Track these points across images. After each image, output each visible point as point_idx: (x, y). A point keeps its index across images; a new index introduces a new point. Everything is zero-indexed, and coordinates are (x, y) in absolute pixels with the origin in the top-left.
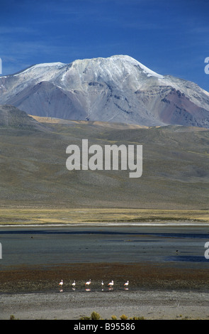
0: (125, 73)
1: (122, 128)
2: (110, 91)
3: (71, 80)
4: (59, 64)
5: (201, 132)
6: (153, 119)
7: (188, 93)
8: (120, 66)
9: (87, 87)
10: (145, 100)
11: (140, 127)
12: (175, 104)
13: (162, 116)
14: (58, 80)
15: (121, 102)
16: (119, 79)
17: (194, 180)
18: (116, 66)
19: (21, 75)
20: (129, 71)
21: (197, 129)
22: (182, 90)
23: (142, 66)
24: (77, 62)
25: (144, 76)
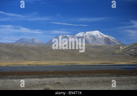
0: (97, 34)
1: (97, 45)
2: (94, 38)
3: (86, 36)
4: (83, 33)
5: (113, 46)
6: (103, 43)
7: (110, 38)
8: (96, 33)
9: (89, 37)
10: (101, 40)
11: (100, 45)
12: (107, 40)
13: (105, 43)
14: (83, 36)
15: (96, 40)
16: (96, 36)
17: (112, 56)
18: (95, 33)
19: (76, 35)
20: (98, 34)
21: (112, 45)
22: (109, 38)
23: (100, 33)
24: (87, 32)
25: (101, 35)
